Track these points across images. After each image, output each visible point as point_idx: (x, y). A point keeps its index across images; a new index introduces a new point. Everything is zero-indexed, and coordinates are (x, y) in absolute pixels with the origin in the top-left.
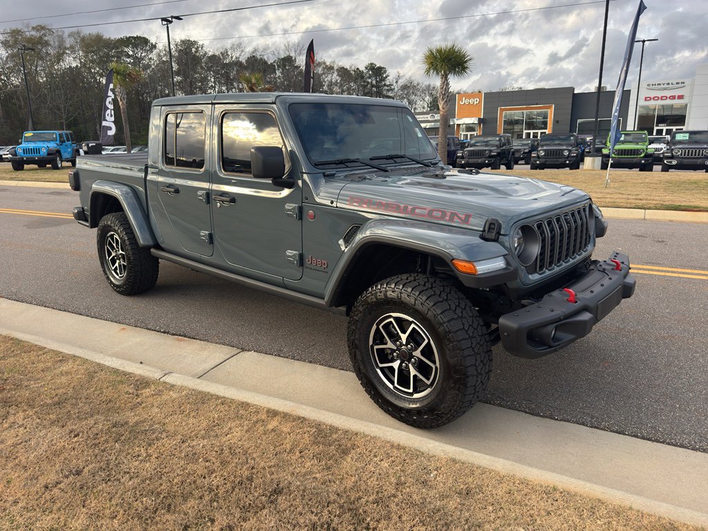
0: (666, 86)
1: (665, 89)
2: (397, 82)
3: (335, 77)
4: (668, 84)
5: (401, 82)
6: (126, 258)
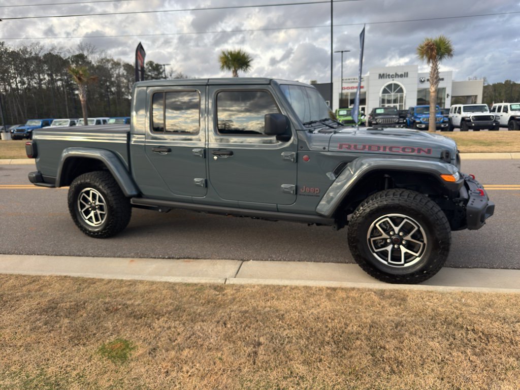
0: (353, 80)
1: (353, 82)
2: (171, 75)
3: (122, 71)
4: (354, 79)
5: (174, 75)
6: (105, 208)
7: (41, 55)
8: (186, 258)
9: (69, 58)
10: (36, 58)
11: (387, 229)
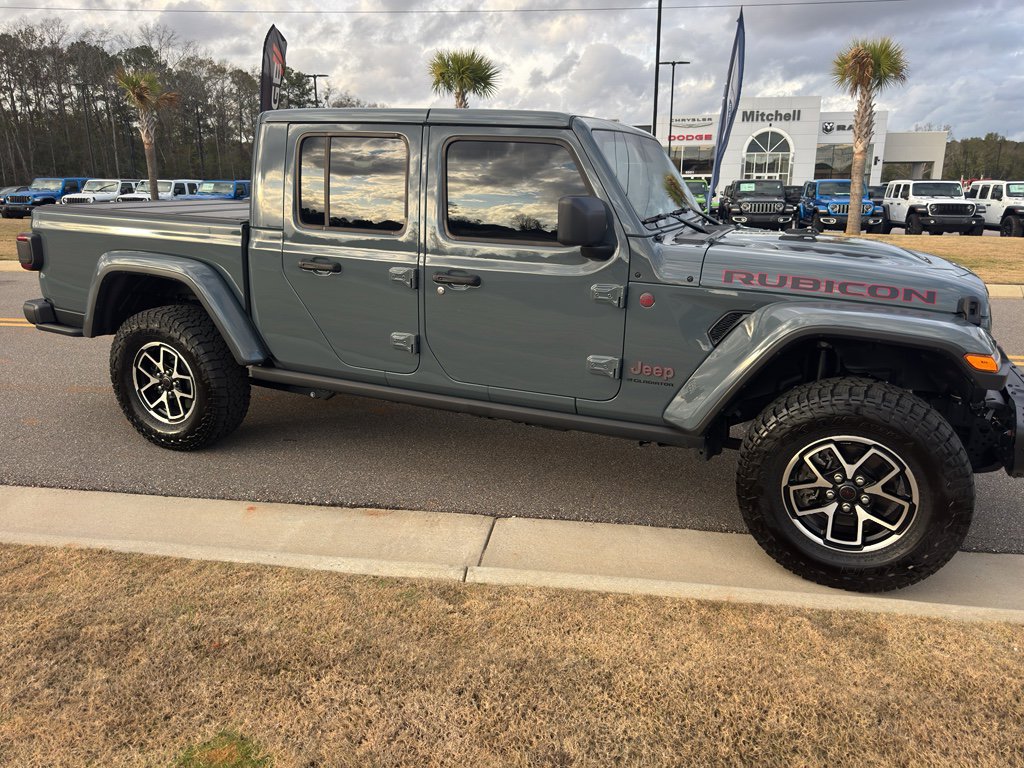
0: (691, 122)
1: (690, 126)
2: (327, 98)
3: (228, 85)
4: (694, 120)
5: (333, 98)
6: (193, 386)
7: (64, 45)
8: (371, 507)
9: (119, 54)
10: (54, 51)
11: (828, 467)
